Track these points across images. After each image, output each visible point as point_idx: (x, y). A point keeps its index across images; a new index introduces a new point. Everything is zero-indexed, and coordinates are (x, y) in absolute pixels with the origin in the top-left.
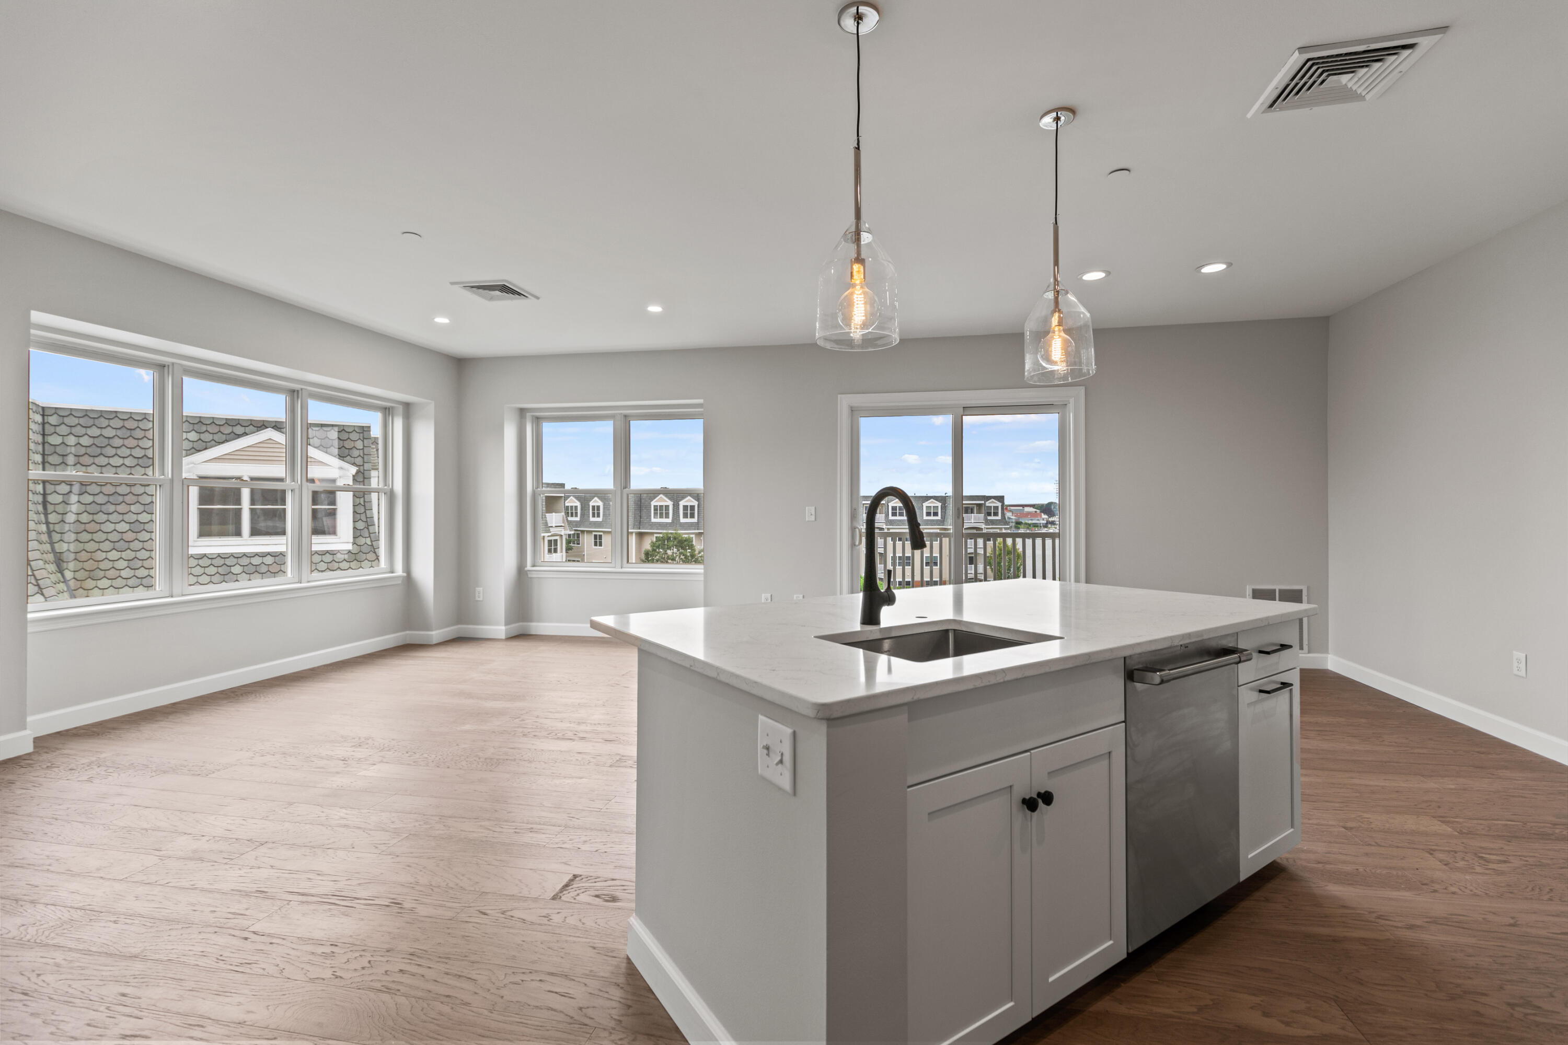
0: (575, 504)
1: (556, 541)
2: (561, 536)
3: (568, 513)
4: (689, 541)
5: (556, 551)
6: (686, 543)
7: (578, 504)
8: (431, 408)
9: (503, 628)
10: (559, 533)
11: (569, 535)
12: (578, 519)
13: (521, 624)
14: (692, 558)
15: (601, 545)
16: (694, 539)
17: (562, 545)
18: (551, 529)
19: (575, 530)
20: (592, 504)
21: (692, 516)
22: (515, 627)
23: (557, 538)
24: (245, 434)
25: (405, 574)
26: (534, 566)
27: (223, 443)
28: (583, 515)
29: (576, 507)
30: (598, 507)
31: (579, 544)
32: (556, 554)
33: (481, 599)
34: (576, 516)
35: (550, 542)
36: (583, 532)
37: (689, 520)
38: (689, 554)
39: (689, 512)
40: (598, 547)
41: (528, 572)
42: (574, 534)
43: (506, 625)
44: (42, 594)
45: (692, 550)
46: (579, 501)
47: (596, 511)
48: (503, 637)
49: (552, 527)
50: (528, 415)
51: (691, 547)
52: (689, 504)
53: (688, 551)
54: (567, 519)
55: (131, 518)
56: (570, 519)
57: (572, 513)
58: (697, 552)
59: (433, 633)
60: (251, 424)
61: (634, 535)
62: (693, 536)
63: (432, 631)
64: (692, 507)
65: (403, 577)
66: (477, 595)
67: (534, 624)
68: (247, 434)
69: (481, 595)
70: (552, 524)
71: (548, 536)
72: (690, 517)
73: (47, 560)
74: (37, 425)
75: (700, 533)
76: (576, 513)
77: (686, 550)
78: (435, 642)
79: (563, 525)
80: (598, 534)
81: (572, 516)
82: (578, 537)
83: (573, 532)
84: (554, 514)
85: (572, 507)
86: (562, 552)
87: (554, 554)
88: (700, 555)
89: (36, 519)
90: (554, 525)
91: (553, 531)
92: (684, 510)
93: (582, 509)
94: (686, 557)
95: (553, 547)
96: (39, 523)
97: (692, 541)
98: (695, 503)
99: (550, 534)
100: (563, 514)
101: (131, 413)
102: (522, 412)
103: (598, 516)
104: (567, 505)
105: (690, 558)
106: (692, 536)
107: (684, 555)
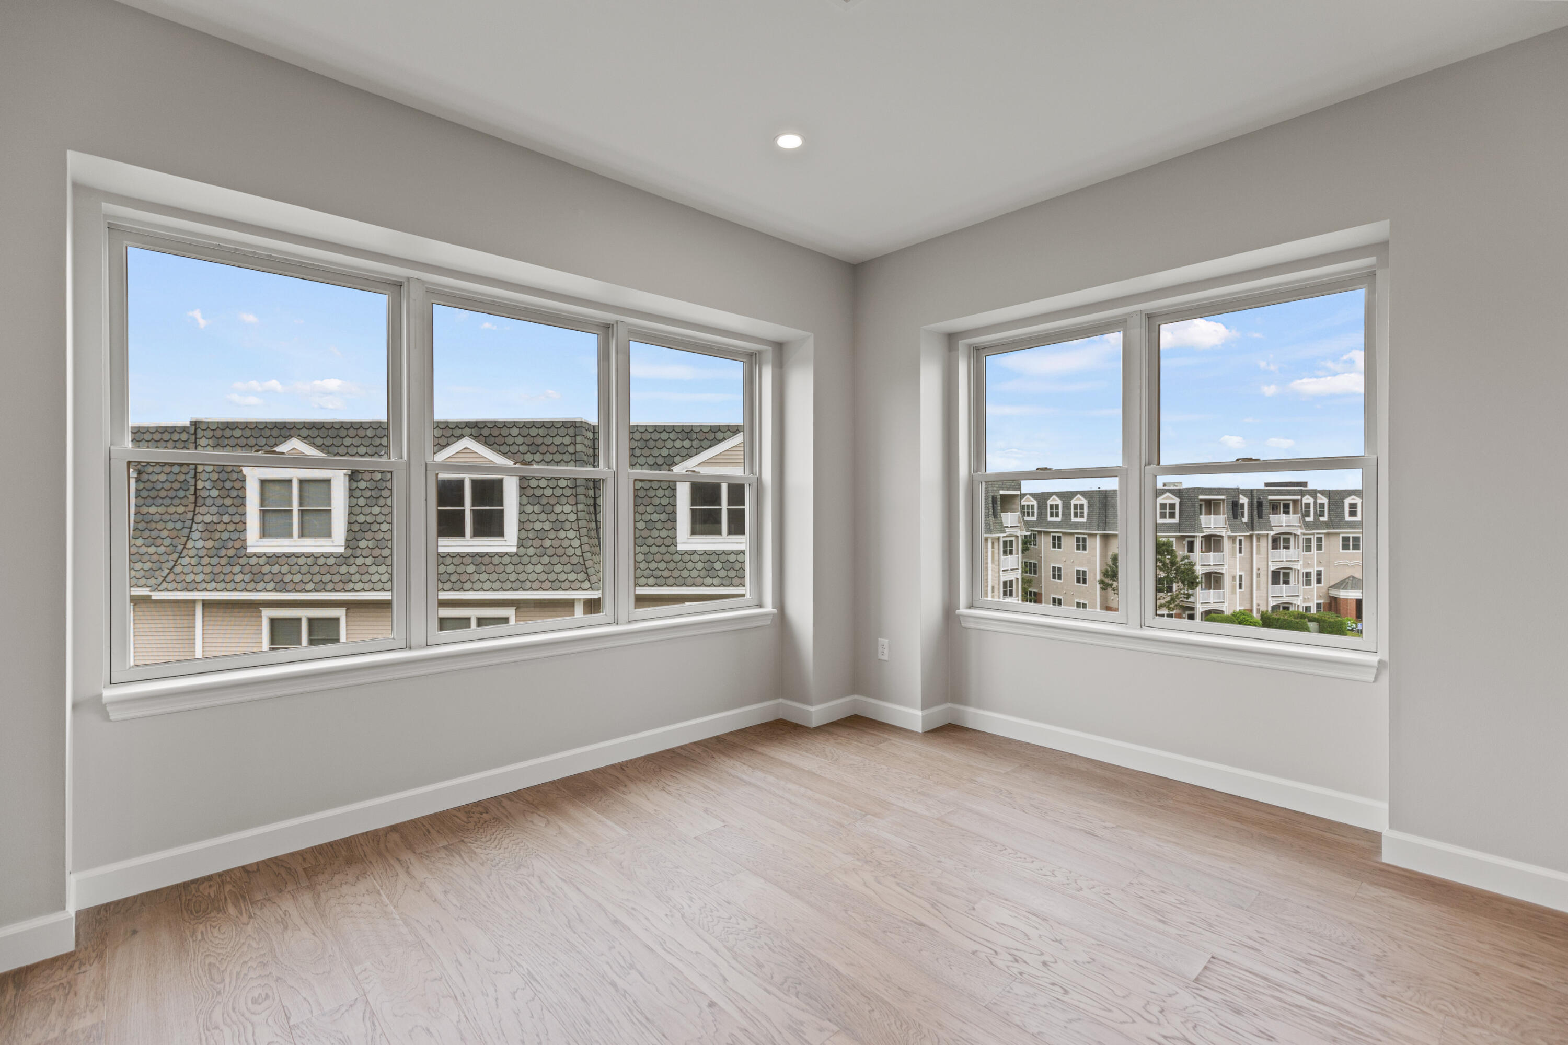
0: (1032, 503)
1: (1011, 542)
2: (1017, 536)
3: (1024, 512)
4: (1169, 544)
5: (1011, 553)
6: (1164, 547)
7: (1035, 503)
8: (809, 348)
9: (919, 713)
10: (1015, 534)
11: (1026, 536)
12: (1034, 518)
13: (949, 705)
14: (1173, 566)
15: (1059, 547)
16: (1174, 543)
17: (1018, 546)
18: (1007, 530)
19: (1032, 531)
20: (1049, 502)
21: (1172, 515)
22: (941, 713)
23: (1013, 538)
24: (724, 439)
25: (775, 611)
26: (971, 607)
27: (708, 448)
28: (1040, 515)
29: (1033, 506)
30: (1057, 506)
31: (1036, 545)
32: (1012, 556)
33: (886, 658)
34: (1033, 515)
35: (1005, 542)
36: (1040, 532)
37: (1168, 521)
38: (1168, 561)
39: (1168, 511)
40: (1056, 549)
41: (961, 618)
42: (1030, 536)
43: (924, 708)
44: (589, 581)
45: (1172, 556)
46: (1036, 499)
47: (1054, 511)
48: (919, 728)
49: (1007, 527)
50: (962, 343)
51: (1171, 552)
52: (1168, 501)
53: (1167, 557)
54: (1023, 519)
55: (647, 517)
56: (1026, 518)
57: (1028, 513)
58: (1178, 559)
59: (813, 709)
60: (729, 430)
61: (1098, 537)
62: (1173, 540)
63: (811, 705)
64: (1172, 506)
65: (774, 615)
66: (880, 649)
67: (971, 710)
68: (726, 439)
69: (886, 651)
70: (1007, 524)
71: (1004, 537)
72: (1170, 518)
73: (594, 552)
74: (589, 440)
75: (1182, 536)
76: (1033, 513)
77: (1165, 556)
78: (814, 723)
79: (1019, 525)
80: (1057, 535)
81: (1028, 515)
82: (1035, 538)
83: (1029, 533)
84: (1009, 513)
85: (1028, 506)
86: (1017, 554)
87: (1009, 556)
88: (1183, 562)
89: (588, 518)
90: (1009, 525)
91: (1009, 531)
92: (1161, 509)
93: (1039, 508)
94: (1164, 564)
95: (1008, 549)
96: (589, 521)
97: (1172, 546)
98: (1176, 501)
99: (1005, 535)
100: (1019, 513)
101: (646, 426)
102: (951, 339)
103: (1057, 515)
104: (1023, 504)
105: (1169, 566)
106: (1171, 539)
107: (1161, 562)
